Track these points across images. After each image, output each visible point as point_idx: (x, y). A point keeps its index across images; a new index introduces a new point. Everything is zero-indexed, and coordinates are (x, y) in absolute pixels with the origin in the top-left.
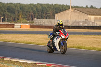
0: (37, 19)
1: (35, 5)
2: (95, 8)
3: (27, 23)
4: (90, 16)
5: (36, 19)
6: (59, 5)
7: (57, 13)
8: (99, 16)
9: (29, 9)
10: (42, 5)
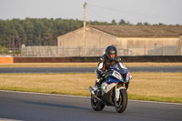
0: (27, 45)
1: (21, 22)
2: (128, 24)
3: (8, 53)
4: (119, 39)
5: (23, 46)
6: (65, 21)
7: (61, 34)
8: (135, 39)
9: (12, 28)
10: (34, 21)
